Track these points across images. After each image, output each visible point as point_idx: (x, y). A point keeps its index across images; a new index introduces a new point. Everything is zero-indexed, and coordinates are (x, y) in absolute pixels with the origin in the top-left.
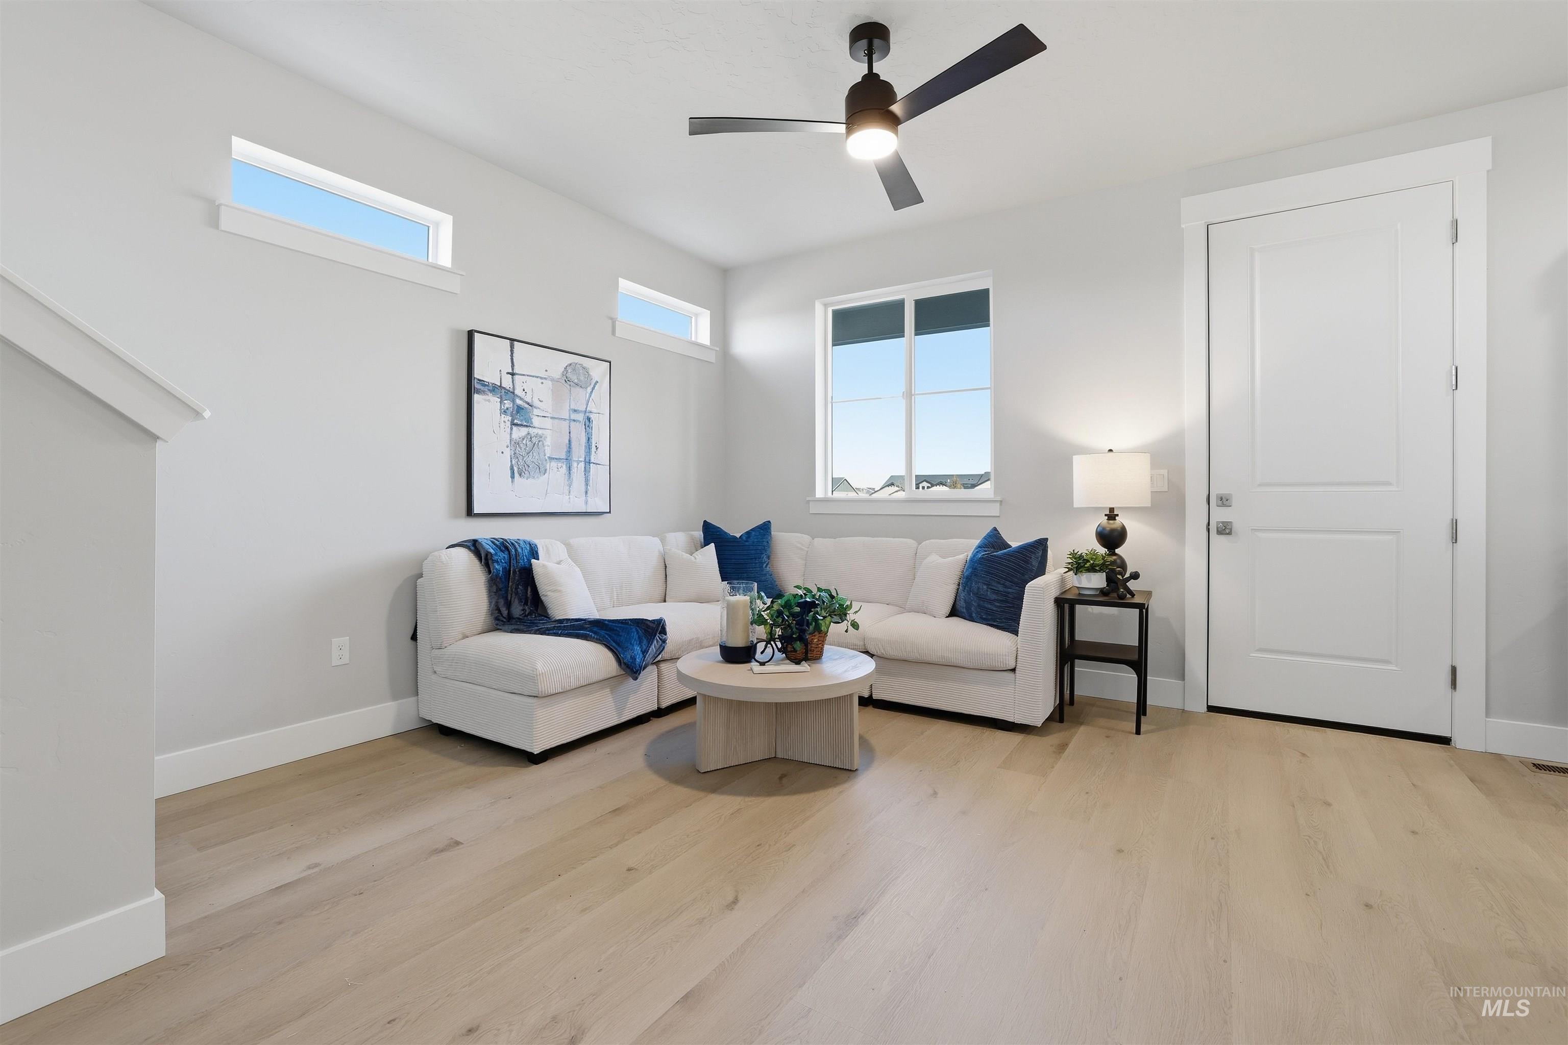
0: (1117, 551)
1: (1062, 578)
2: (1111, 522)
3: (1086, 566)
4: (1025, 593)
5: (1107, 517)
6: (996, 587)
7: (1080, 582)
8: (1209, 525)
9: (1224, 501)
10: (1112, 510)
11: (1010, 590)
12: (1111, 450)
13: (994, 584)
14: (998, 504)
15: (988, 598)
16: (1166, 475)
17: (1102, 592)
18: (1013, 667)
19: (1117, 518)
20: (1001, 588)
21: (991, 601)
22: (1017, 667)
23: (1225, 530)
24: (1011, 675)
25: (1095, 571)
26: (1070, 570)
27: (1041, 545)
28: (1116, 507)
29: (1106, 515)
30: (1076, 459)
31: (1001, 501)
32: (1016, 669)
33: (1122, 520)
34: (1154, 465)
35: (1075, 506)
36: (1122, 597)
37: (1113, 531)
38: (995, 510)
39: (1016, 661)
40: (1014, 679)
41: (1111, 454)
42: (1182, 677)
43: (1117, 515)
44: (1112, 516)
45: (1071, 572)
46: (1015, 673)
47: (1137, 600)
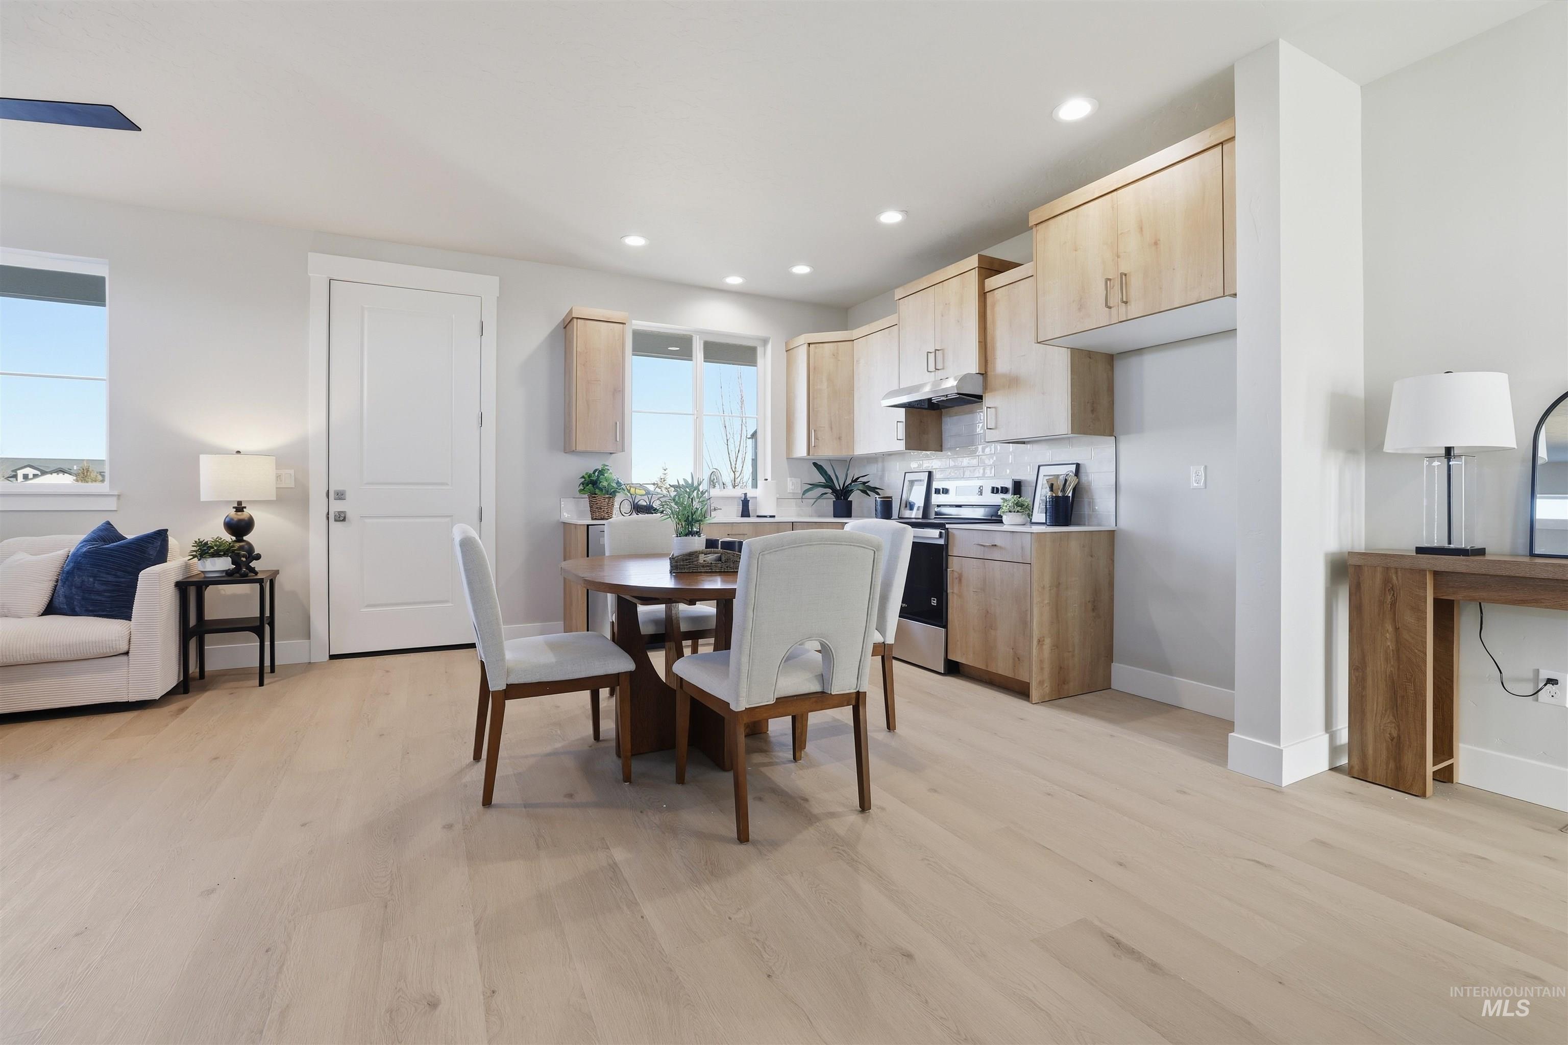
0: (245, 538)
1: (187, 565)
2: (239, 513)
3: (210, 552)
4: (139, 580)
5: (235, 510)
6: (105, 578)
7: (204, 567)
8: (328, 514)
9: (340, 496)
10: (240, 503)
11: (122, 580)
12: (238, 452)
13: (102, 575)
14: (115, 499)
15: (94, 590)
16: (293, 475)
17: (228, 573)
18: (125, 649)
19: (244, 510)
20: (110, 578)
21: (98, 593)
22: (130, 649)
23: (341, 518)
24: (125, 658)
25: (220, 556)
26: (194, 556)
27: (161, 536)
28: (244, 501)
29: (234, 508)
30: (203, 458)
31: (119, 496)
32: (130, 652)
33: (249, 511)
34: (278, 465)
35: (202, 500)
36: (246, 575)
37: (240, 521)
38: (111, 504)
39: (130, 644)
40: (127, 663)
41: (239, 455)
42: (309, 637)
43: (245, 507)
44: (239, 508)
45: (196, 559)
46: (128, 655)
47: (260, 576)
